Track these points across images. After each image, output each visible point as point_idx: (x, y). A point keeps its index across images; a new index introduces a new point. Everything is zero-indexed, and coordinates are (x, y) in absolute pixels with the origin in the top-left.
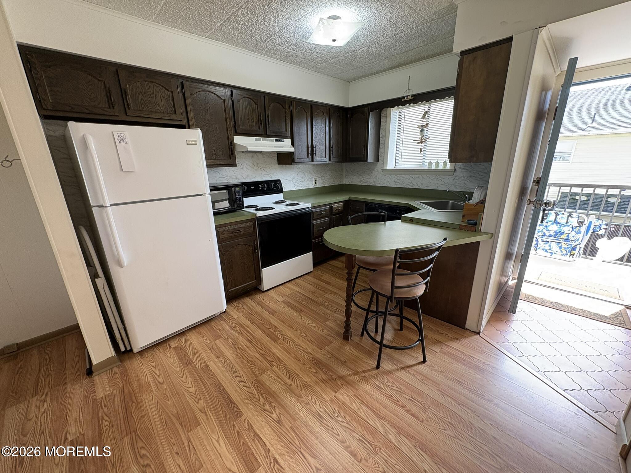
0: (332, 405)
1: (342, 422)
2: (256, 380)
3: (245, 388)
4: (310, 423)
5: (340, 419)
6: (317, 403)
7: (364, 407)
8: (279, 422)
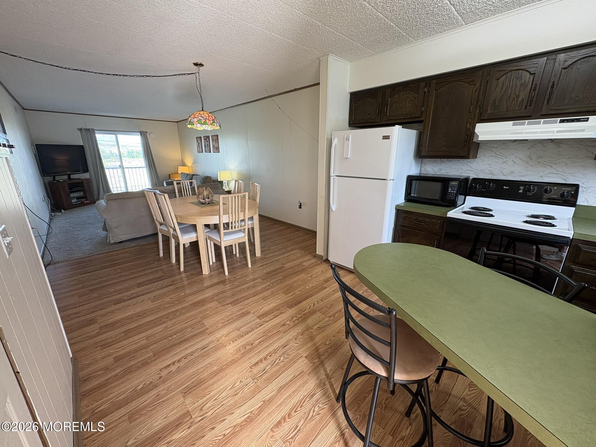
0: (294, 354)
1: (280, 359)
2: (315, 311)
3: (309, 307)
4: (281, 340)
5: (282, 358)
6: (296, 345)
7: (291, 377)
8: (284, 325)
